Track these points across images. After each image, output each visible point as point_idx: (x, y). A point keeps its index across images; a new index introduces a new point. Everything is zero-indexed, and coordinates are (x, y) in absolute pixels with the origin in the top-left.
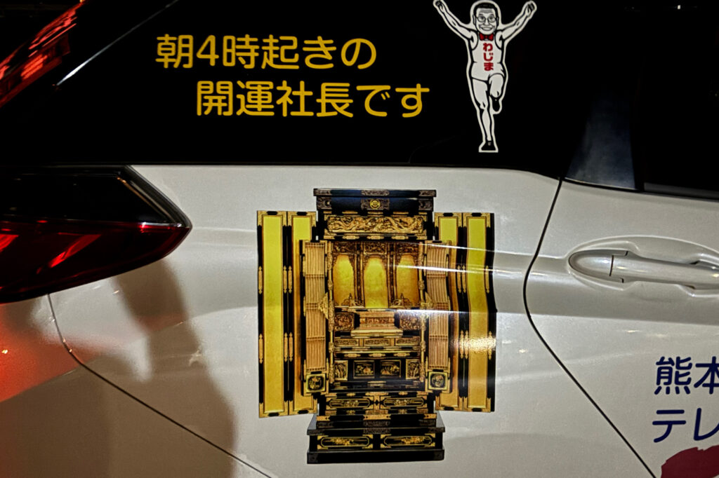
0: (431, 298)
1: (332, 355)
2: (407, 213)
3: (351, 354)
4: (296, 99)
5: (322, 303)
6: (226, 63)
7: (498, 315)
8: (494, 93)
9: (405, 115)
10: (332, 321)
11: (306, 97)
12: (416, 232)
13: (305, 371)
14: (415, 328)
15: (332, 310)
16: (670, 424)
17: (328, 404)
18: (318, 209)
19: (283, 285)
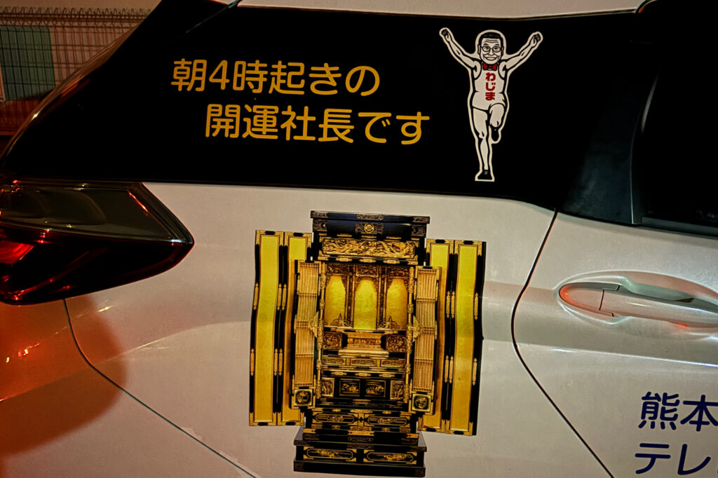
0: (419, 322)
1: (319, 372)
2: (400, 238)
3: (338, 372)
4: (299, 124)
5: (312, 322)
6: (235, 88)
7: (483, 341)
8: (494, 123)
9: (404, 143)
10: (320, 340)
11: (309, 121)
12: (407, 257)
13: (293, 385)
14: (401, 350)
15: (321, 329)
16: (654, 457)
17: (314, 417)
18: (314, 231)
19: (277, 302)
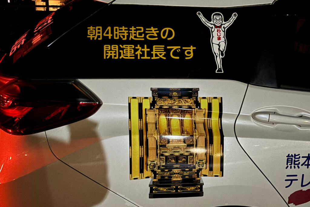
0: (198, 131)
1: (159, 154)
2: (188, 97)
3: (166, 154)
5: (155, 134)
7: (225, 138)
8: (221, 49)
9: (186, 58)
10: (159, 141)
11: (147, 51)
12: (191, 105)
13: (148, 161)
14: (192, 143)
15: (158, 136)
16: (292, 180)
17: (157, 174)
18: (152, 96)
19: (139, 127)
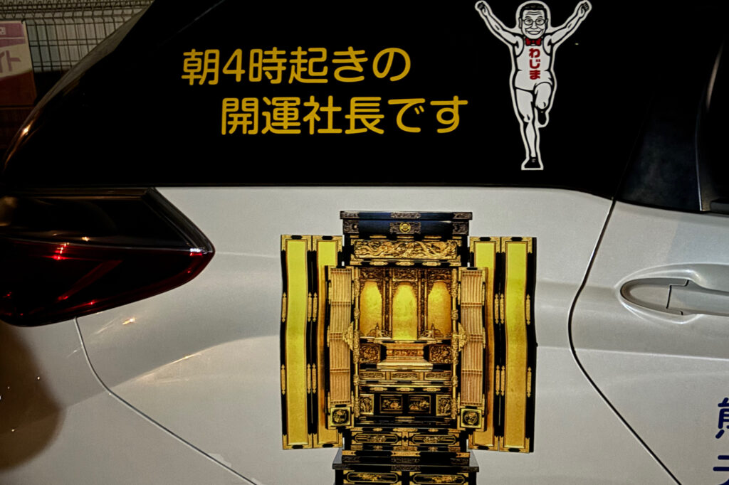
0: (465, 330)
1: (357, 388)
2: (440, 237)
3: (377, 388)
4: (324, 115)
5: (347, 333)
6: (252, 79)
7: (538, 348)
8: (540, 104)
9: (440, 131)
10: (357, 352)
11: (335, 113)
12: (448, 257)
13: (329, 404)
14: (446, 361)
15: (357, 341)
17: (354, 438)
18: (344, 233)
19: (308, 313)
